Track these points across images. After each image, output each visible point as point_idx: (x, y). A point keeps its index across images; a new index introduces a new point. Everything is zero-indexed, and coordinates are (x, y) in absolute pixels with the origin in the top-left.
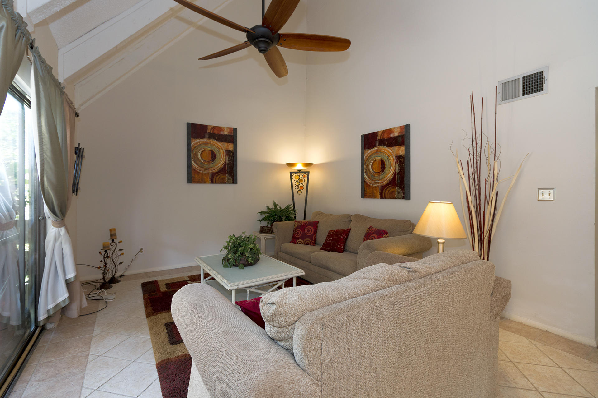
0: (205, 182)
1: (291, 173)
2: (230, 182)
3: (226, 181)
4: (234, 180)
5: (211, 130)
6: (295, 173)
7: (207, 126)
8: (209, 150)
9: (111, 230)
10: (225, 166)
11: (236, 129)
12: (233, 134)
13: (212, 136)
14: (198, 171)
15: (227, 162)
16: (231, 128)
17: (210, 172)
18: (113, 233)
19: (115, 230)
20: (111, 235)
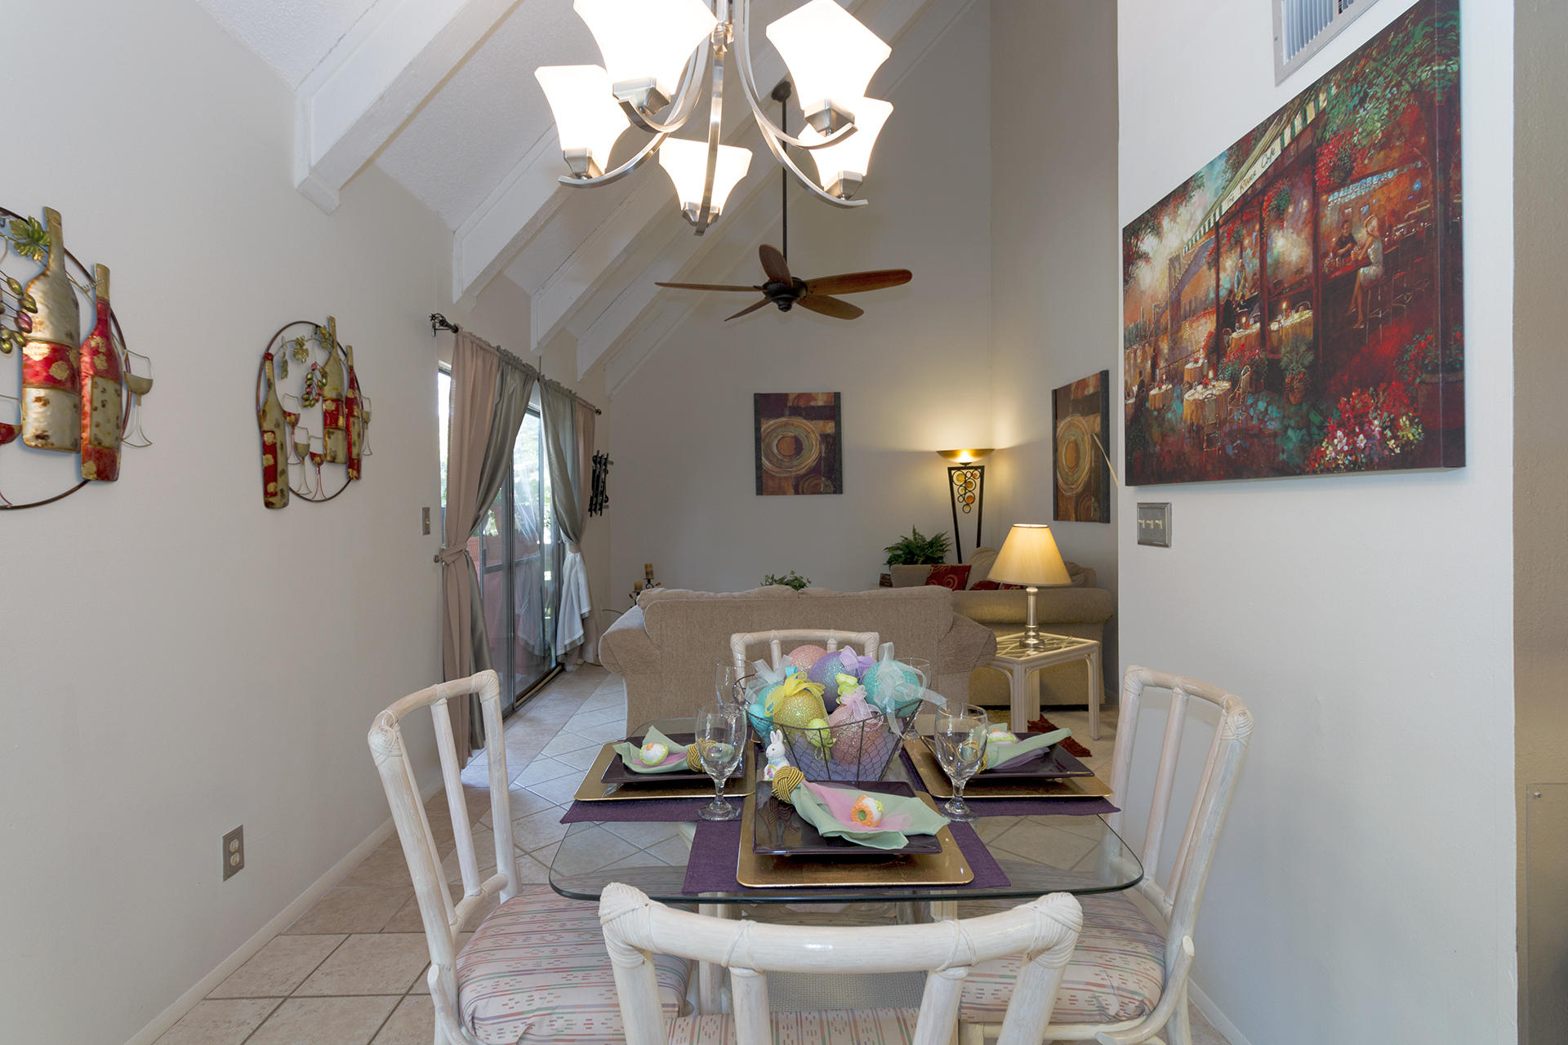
0: (784, 493)
1: (950, 469)
2: (829, 491)
3: (822, 489)
4: (838, 489)
5: (794, 401)
6: (958, 469)
7: (787, 395)
8: (792, 437)
9: (646, 566)
10: (819, 464)
11: (839, 393)
12: (833, 404)
13: (796, 411)
14: (774, 474)
15: (823, 455)
16: (830, 393)
17: (793, 474)
18: (649, 569)
19: (651, 566)
20: (647, 573)
